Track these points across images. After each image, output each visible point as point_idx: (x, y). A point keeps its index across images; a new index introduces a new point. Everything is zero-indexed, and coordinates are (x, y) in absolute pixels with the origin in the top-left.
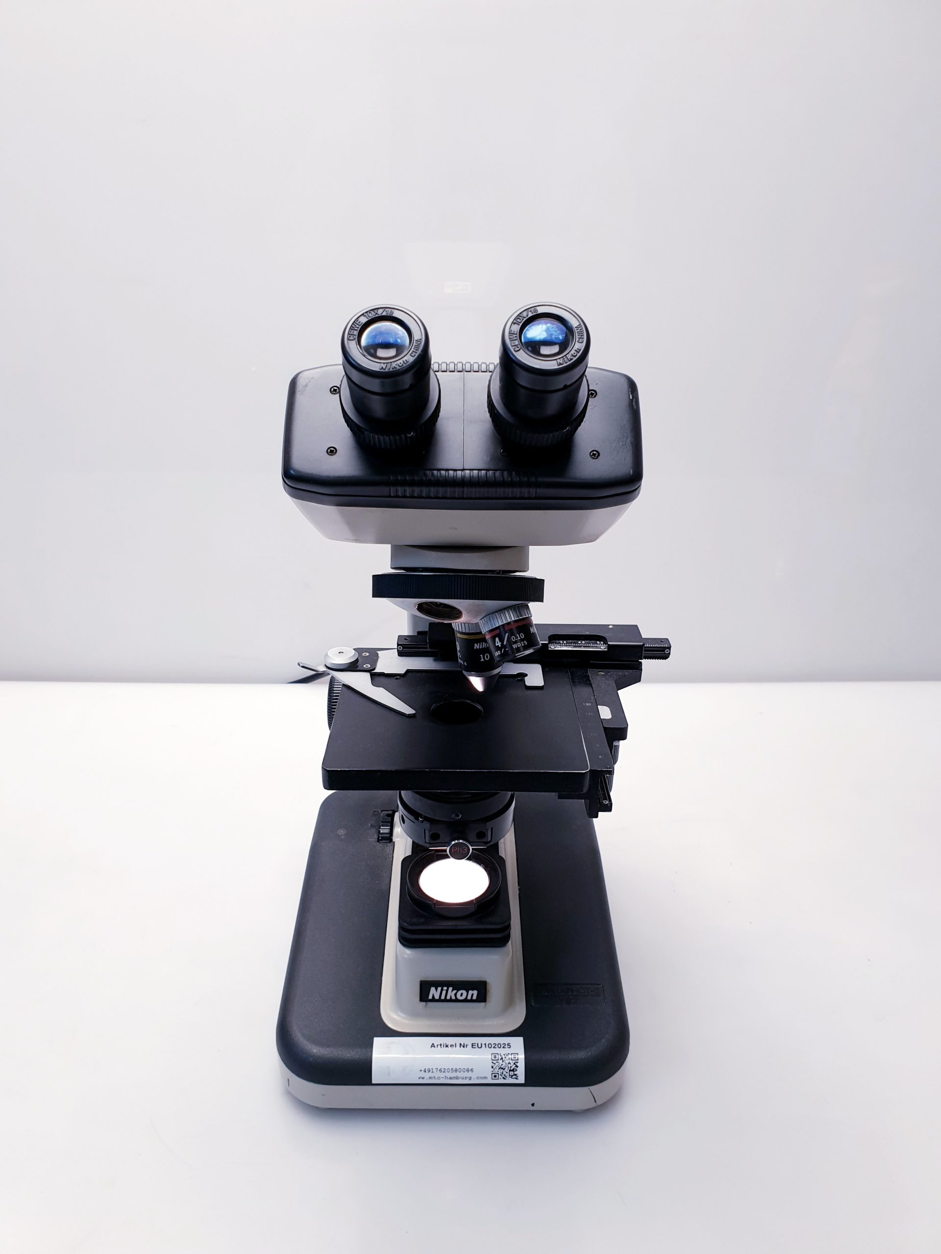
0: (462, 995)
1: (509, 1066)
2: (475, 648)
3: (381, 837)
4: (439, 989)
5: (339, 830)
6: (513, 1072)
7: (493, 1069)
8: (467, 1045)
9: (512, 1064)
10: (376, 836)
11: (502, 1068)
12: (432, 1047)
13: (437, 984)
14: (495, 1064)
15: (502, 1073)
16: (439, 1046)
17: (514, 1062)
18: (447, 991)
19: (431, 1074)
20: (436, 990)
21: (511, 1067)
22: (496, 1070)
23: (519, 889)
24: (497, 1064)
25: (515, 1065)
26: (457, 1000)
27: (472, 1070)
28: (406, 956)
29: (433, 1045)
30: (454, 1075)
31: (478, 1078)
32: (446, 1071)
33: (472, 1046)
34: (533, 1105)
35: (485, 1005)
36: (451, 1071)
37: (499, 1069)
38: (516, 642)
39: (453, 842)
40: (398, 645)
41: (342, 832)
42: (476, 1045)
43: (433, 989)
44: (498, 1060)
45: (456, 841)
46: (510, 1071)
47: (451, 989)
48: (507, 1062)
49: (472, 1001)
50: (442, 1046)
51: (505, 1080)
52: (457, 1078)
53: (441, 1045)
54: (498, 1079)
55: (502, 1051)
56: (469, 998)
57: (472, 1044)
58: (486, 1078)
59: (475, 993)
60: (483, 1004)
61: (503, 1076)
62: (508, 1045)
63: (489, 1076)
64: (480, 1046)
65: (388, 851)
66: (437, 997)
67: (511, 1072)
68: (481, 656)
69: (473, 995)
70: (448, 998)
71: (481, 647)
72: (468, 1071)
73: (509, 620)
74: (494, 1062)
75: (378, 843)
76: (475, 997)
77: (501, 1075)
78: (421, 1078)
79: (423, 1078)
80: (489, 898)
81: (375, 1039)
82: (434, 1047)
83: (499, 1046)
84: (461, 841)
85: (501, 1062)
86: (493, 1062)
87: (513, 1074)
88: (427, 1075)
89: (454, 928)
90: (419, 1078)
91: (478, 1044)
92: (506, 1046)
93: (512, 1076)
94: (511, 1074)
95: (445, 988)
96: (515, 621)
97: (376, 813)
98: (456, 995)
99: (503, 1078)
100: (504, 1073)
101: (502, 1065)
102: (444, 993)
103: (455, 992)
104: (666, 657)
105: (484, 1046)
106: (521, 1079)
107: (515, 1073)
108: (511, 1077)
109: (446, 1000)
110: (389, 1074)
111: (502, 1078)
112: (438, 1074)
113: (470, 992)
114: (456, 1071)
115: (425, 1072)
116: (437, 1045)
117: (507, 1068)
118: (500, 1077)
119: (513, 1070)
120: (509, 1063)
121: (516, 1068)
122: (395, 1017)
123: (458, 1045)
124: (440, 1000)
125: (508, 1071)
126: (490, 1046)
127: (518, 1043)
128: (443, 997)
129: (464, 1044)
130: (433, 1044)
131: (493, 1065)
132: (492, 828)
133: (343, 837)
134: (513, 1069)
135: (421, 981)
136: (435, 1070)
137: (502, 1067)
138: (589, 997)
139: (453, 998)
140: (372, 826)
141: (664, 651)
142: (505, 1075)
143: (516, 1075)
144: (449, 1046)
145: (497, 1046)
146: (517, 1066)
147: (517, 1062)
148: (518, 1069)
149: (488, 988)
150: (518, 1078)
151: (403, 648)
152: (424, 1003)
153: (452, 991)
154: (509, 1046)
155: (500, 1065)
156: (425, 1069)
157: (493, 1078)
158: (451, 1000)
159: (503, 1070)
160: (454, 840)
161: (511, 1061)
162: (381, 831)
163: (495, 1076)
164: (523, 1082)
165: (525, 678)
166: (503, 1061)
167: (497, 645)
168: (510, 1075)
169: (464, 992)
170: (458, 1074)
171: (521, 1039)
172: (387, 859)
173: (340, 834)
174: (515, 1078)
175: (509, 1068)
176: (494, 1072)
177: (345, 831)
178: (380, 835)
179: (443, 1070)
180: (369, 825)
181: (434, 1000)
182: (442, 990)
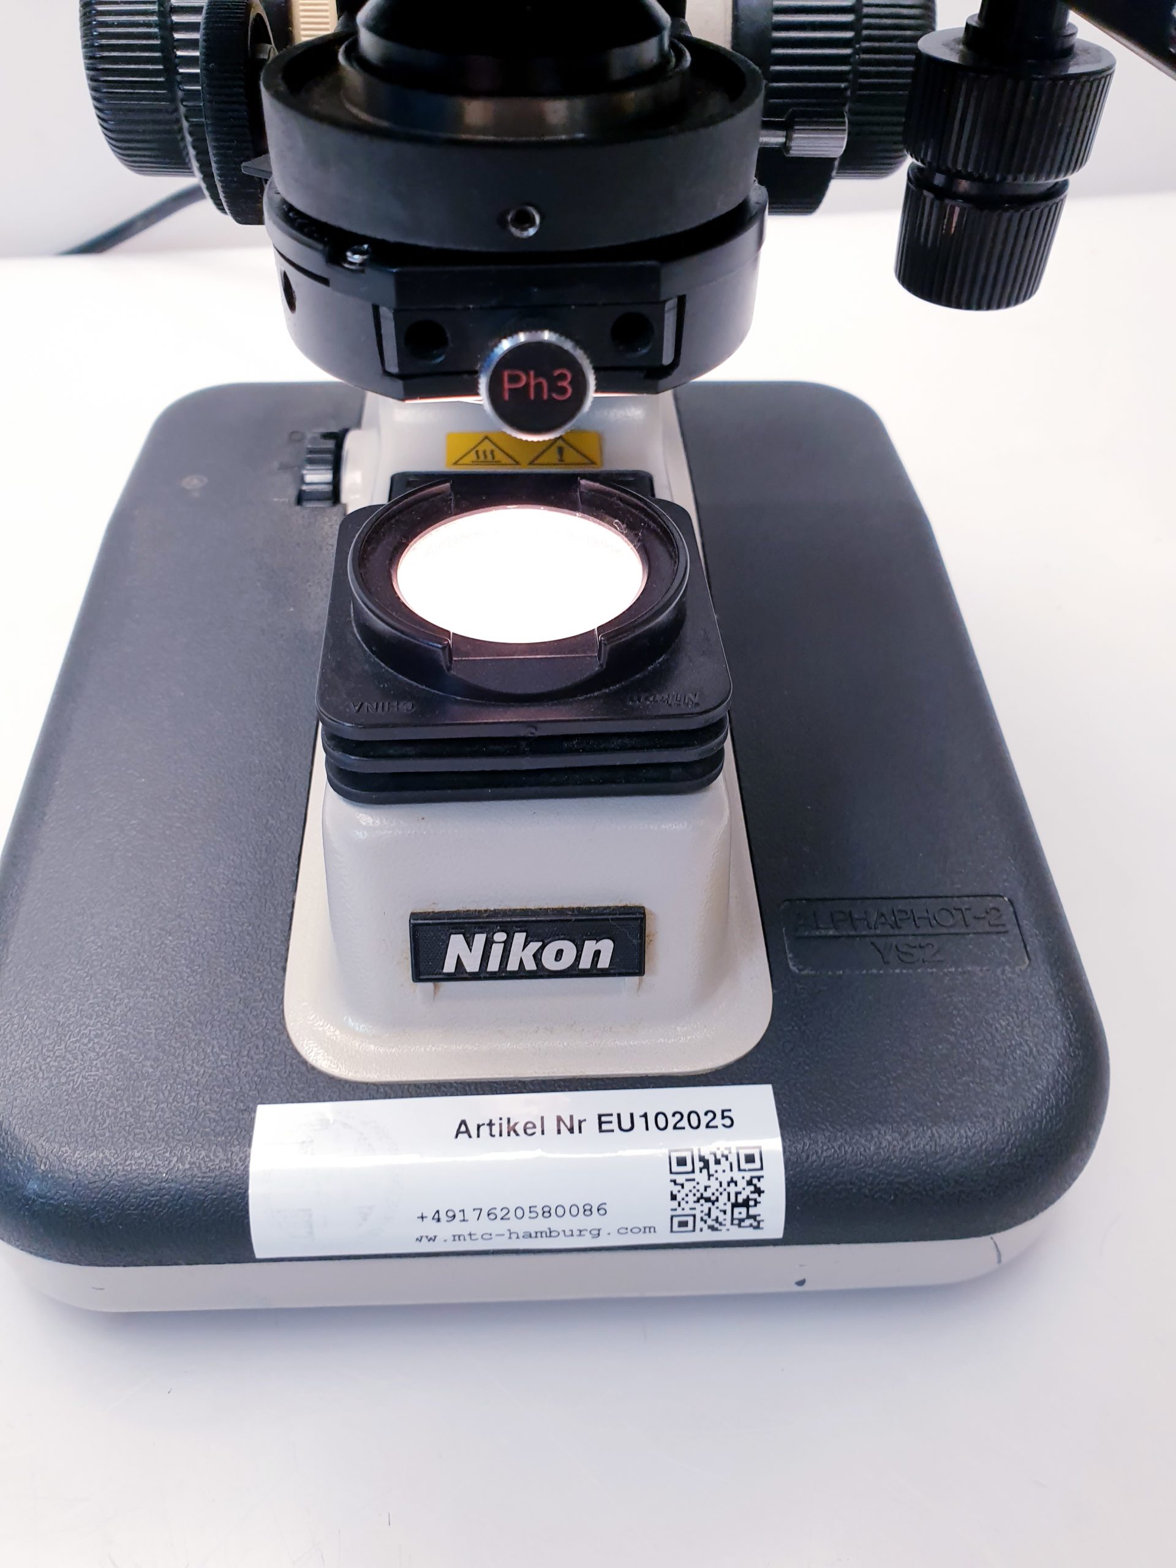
0: (559, 954)
3: (310, 493)
4: (480, 939)
5: (189, 478)
6: (744, 1210)
7: (675, 1204)
8: (581, 1121)
9: (742, 1184)
10: (292, 493)
11: (708, 1200)
12: (458, 1132)
13: (470, 923)
14: (682, 1184)
15: (709, 1215)
16: (485, 1130)
17: (748, 1177)
18: (507, 945)
19: (457, 1227)
20: (470, 944)
21: (737, 1194)
22: (687, 1207)
24: (689, 1186)
25: (752, 1188)
26: (541, 973)
27: (602, 1206)
29: (463, 1129)
30: (541, 1224)
31: (622, 1230)
32: (511, 1215)
33: (600, 1123)
34: (801, 1283)
35: (640, 984)
36: (528, 1212)
37: (698, 1201)
41: (196, 481)
42: (614, 1119)
43: (457, 942)
44: (692, 1171)
46: (735, 1205)
48: (725, 1179)
49: (594, 972)
50: (496, 1130)
51: (715, 1233)
52: (550, 1234)
53: (491, 1124)
54: (690, 1231)
55: (705, 1140)
56: (585, 963)
57: (600, 1116)
58: (651, 1229)
59: (607, 947)
60: (632, 981)
61: (710, 1221)
62: (723, 1117)
63: (663, 1223)
64: (626, 1124)
65: (326, 527)
66: (472, 965)
67: (737, 1210)
69: (597, 954)
70: (513, 966)
72: (588, 1210)
74: (680, 1179)
75: (298, 508)
76: (604, 962)
77: (706, 1222)
78: (424, 1239)
79: (433, 1240)
80: (652, 624)
81: (261, 1109)
82: (467, 1131)
83: (688, 1120)
84: (547, 336)
85: (701, 1177)
86: (674, 1182)
87: (743, 1213)
88: (446, 1230)
89: (523, 732)
90: (420, 1240)
91: (619, 1116)
92: (718, 1121)
93: (741, 1220)
94: (736, 1215)
95: (500, 937)
97: (297, 437)
98: (537, 956)
99: (712, 1228)
100: (715, 1213)
101: (706, 1188)
102: (497, 950)
103: (535, 946)
105: (639, 1122)
106: (774, 1226)
107: (752, 1211)
108: (739, 1226)
109: (503, 974)
110: (311, 1233)
111: (705, 1227)
112: (485, 1225)
113: (590, 946)
114: (547, 1212)
115: (439, 1220)
116: (479, 1127)
117: (723, 1199)
118: (699, 1223)
119: (746, 1204)
120: (732, 1181)
121: (755, 1196)
122: (339, 1033)
123: (552, 1121)
124: (482, 976)
125: (728, 1208)
126: (660, 1122)
127: (757, 1107)
128: (493, 966)
129: (571, 1117)
130: (463, 1122)
131: (676, 1189)
132: (682, 301)
133: (196, 495)
134: (747, 1200)
135: (414, 916)
136: (471, 1215)
137: (706, 1195)
138: (971, 935)
139: (530, 965)
140: (284, 467)
142: (717, 1220)
143: (754, 1217)
144: (519, 1125)
145: (684, 1123)
146: (758, 1191)
147: (759, 1178)
148: (762, 1199)
149: (650, 926)
150: (762, 1225)
152: (430, 985)
153: (525, 945)
154: (727, 1122)
155: (701, 1186)
156: (438, 1212)
157: (677, 1227)
158: (522, 974)
159: (709, 1204)
161: (737, 1175)
163: (683, 1222)
164: (779, 1235)
166: (710, 1176)
168: (733, 1219)
170: (554, 1223)
171: (766, 1091)
172: (321, 549)
173: (188, 488)
174: (751, 1225)
175: (733, 1199)
176: (679, 1211)
177: (206, 480)
178: (304, 488)
179: (500, 1214)
180: (276, 464)
181: (460, 974)
182: (489, 944)
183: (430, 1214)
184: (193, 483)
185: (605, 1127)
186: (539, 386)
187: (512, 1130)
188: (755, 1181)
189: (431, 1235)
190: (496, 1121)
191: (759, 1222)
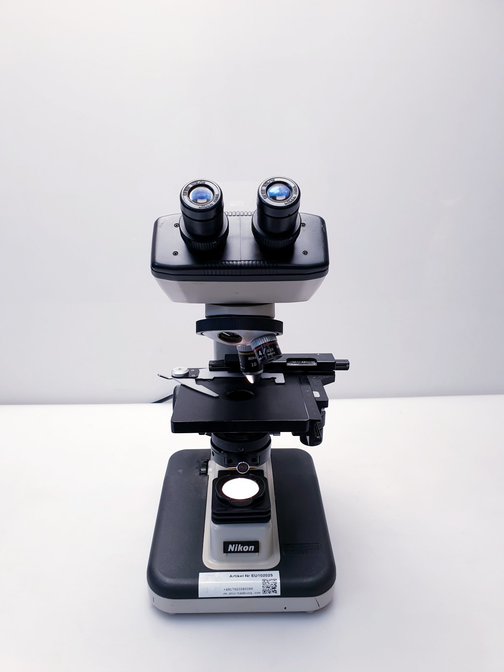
0: (246, 548)
1: (272, 586)
2: (249, 360)
3: (202, 473)
4: (234, 545)
5: (179, 470)
6: (274, 589)
7: (263, 588)
8: (249, 576)
9: (273, 585)
10: (199, 473)
11: (268, 587)
12: (230, 577)
13: (232, 543)
14: (264, 585)
15: (268, 590)
16: (234, 576)
17: (274, 583)
18: (238, 546)
19: (230, 592)
20: (232, 546)
21: (273, 586)
22: (265, 588)
23: (275, 497)
24: (265, 585)
25: (275, 585)
26: (243, 552)
27: (252, 588)
28: (216, 528)
29: (231, 576)
30: (243, 591)
31: (255, 593)
32: (238, 589)
33: (252, 576)
34: (285, 608)
35: (258, 555)
36: (241, 589)
37: (267, 588)
38: (269, 353)
39: (239, 463)
40: (209, 365)
41: (181, 471)
42: (254, 575)
43: (230, 546)
44: (266, 583)
45: (241, 463)
46: (273, 588)
47: (240, 545)
48: (271, 584)
49: (251, 552)
50: (236, 576)
51: (270, 594)
52: (244, 593)
53: (235, 576)
54: (266, 593)
55: (268, 578)
56: (250, 550)
57: (252, 575)
58: (259, 593)
59: (253, 547)
60: (257, 554)
61: (269, 592)
62: (271, 575)
63: (262, 592)
64: (256, 576)
65: (205, 479)
66: (233, 550)
67: (273, 589)
68: (252, 364)
69: (252, 548)
70: (239, 550)
71: (252, 359)
72: (250, 589)
73: (266, 342)
74: (264, 584)
75: (200, 476)
76: (253, 550)
77: (268, 591)
78: (225, 594)
79: (226, 594)
80: (259, 496)
81: (200, 573)
82: (232, 577)
83: (266, 575)
84: (244, 462)
85: (267, 584)
86: (263, 584)
87: (274, 590)
88: (228, 592)
89: (241, 512)
90: (224, 594)
92: (270, 575)
93: (274, 591)
95: (237, 545)
96: (269, 342)
97: (199, 461)
98: (242, 548)
99: (269, 593)
100: (269, 590)
101: (268, 585)
102: (236, 547)
104: (347, 369)
105: (258, 576)
106: (279, 593)
107: (275, 590)
108: (273, 592)
109: (237, 552)
110: (208, 592)
112: (233, 591)
113: (250, 547)
114: (244, 589)
115: (227, 590)
116: (233, 576)
118: (267, 592)
119: (274, 588)
120: (272, 584)
122: (211, 562)
123: (244, 576)
124: (234, 552)
125: (271, 589)
126: (261, 576)
127: (276, 574)
128: (236, 550)
129: (248, 575)
130: (231, 575)
131: (263, 585)
132: (260, 456)
133: (181, 473)
134: (274, 587)
135: (224, 542)
136: (232, 589)
137: (268, 586)
138: (313, 550)
139: (241, 550)
140: (197, 468)
141: (346, 365)
142: (270, 591)
143: (275, 591)
144: (240, 576)
145: (265, 576)
146: (276, 586)
147: (276, 584)
148: (277, 587)
149: (260, 544)
150: (277, 592)
151: (212, 367)
152: (226, 554)
153: (241, 546)
155: (267, 585)
156: (227, 589)
157: (264, 593)
158: (240, 552)
159: (268, 588)
160: (240, 462)
162: (202, 470)
163: (265, 592)
165: (275, 379)
166: (269, 583)
167: (260, 354)
168: (272, 591)
169: (247, 547)
170: (245, 591)
171: (278, 572)
172: (204, 484)
173: (180, 472)
174: (275, 592)
175: (272, 587)
176: (264, 589)
177: (182, 470)
178: (201, 472)
179: (236, 589)
180: (195, 467)
181: (231, 552)
182: (235, 546)
184: (180, 471)
186: (243, 468)
187: (238, 576)
188: (275, 584)
189: (226, 593)
191: (276, 592)
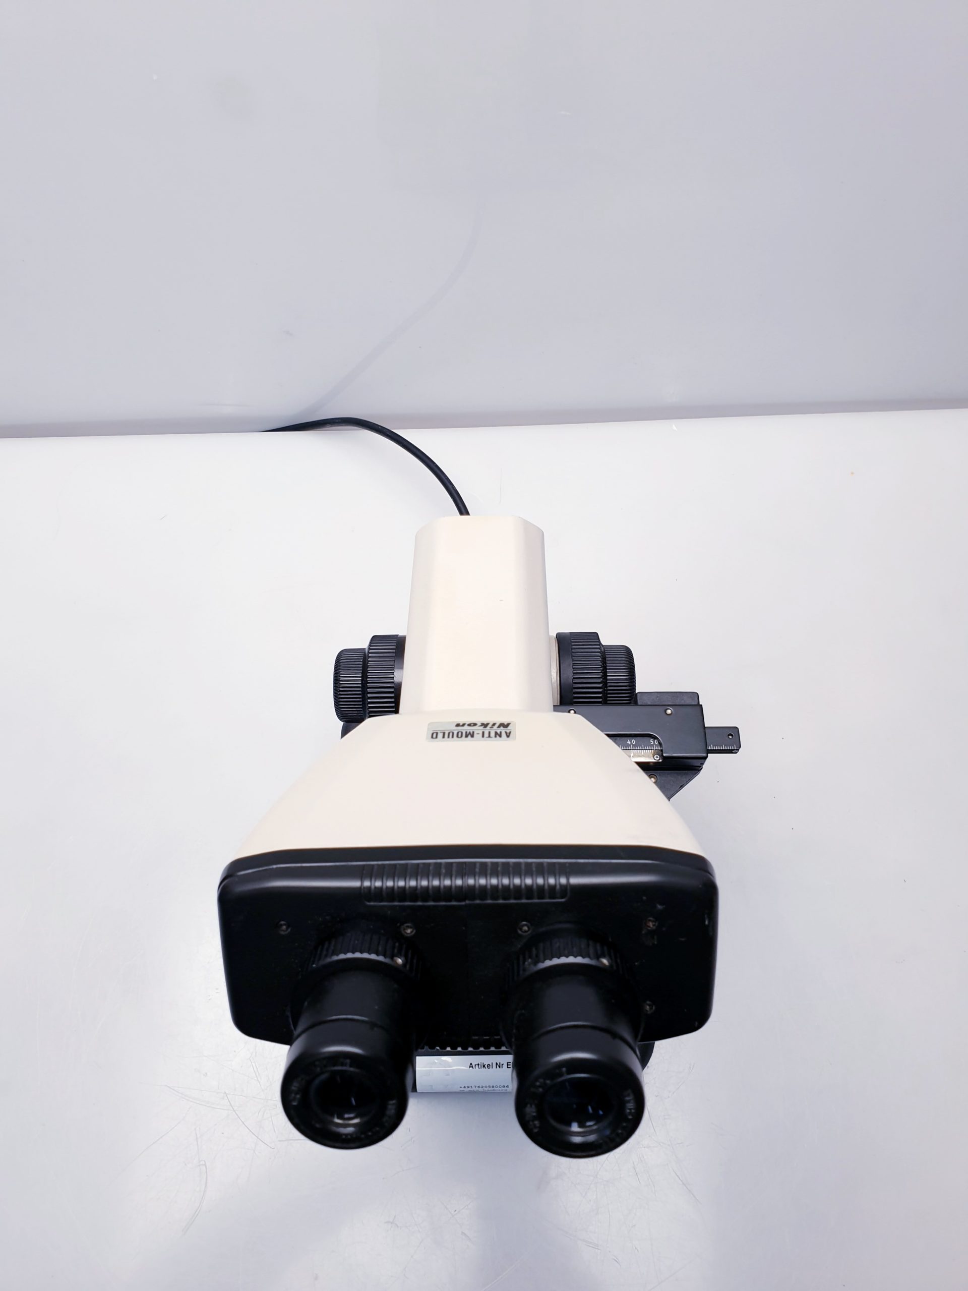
8: (502, 1065)
12: (470, 1067)
53: (478, 1065)
57: (508, 1063)
81: (417, 1057)
114: (493, 1087)
116: (475, 1065)
123: (494, 1065)
130: (471, 1064)
144: (486, 1066)
183: (463, 1087)
185: (509, 1066)
187: (484, 1066)
190: (480, 1064)
